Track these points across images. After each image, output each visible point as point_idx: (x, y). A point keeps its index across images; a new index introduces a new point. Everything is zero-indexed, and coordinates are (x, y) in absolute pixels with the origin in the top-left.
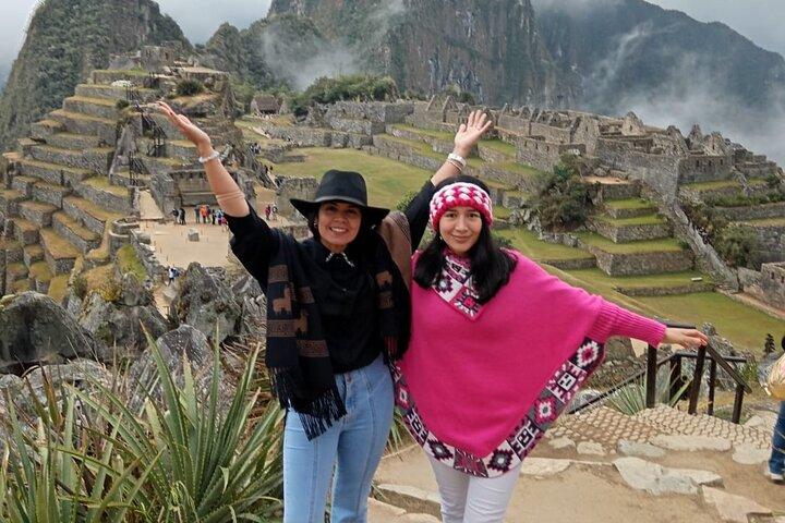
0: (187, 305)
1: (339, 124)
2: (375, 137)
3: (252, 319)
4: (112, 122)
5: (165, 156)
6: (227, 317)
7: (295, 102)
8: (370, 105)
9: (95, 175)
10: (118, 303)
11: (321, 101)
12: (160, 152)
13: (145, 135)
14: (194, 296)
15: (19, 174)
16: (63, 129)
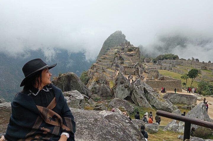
0: (116, 84)
1: (164, 64)
2: (172, 68)
3: (136, 91)
4: (114, 57)
5: (123, 64)
6: (128, 90)
7: (154, 60)
8: (172, 60)
9: (109, 68)
10: (98, 82)
11: (160, 60)
12: (122, 63)
13: (120, 60)
14: (119, 82)
15: (95, 67)
16: (104, 59)
